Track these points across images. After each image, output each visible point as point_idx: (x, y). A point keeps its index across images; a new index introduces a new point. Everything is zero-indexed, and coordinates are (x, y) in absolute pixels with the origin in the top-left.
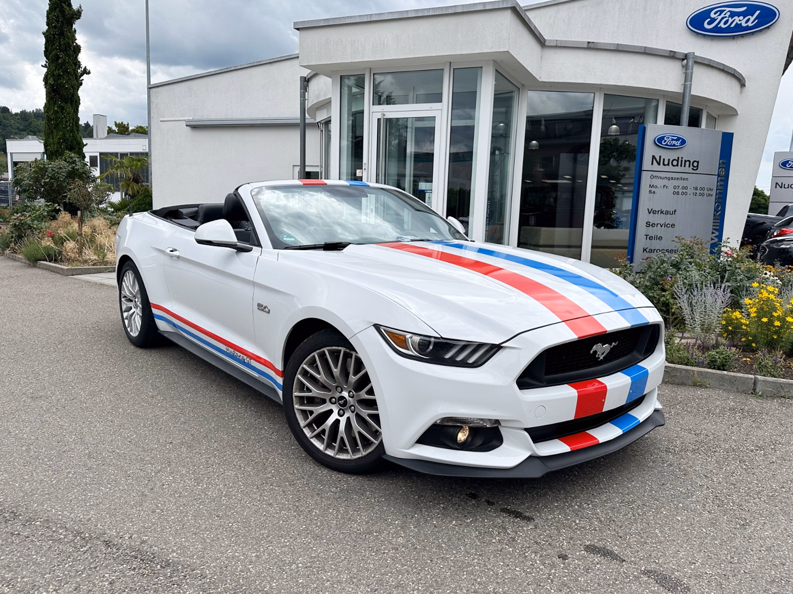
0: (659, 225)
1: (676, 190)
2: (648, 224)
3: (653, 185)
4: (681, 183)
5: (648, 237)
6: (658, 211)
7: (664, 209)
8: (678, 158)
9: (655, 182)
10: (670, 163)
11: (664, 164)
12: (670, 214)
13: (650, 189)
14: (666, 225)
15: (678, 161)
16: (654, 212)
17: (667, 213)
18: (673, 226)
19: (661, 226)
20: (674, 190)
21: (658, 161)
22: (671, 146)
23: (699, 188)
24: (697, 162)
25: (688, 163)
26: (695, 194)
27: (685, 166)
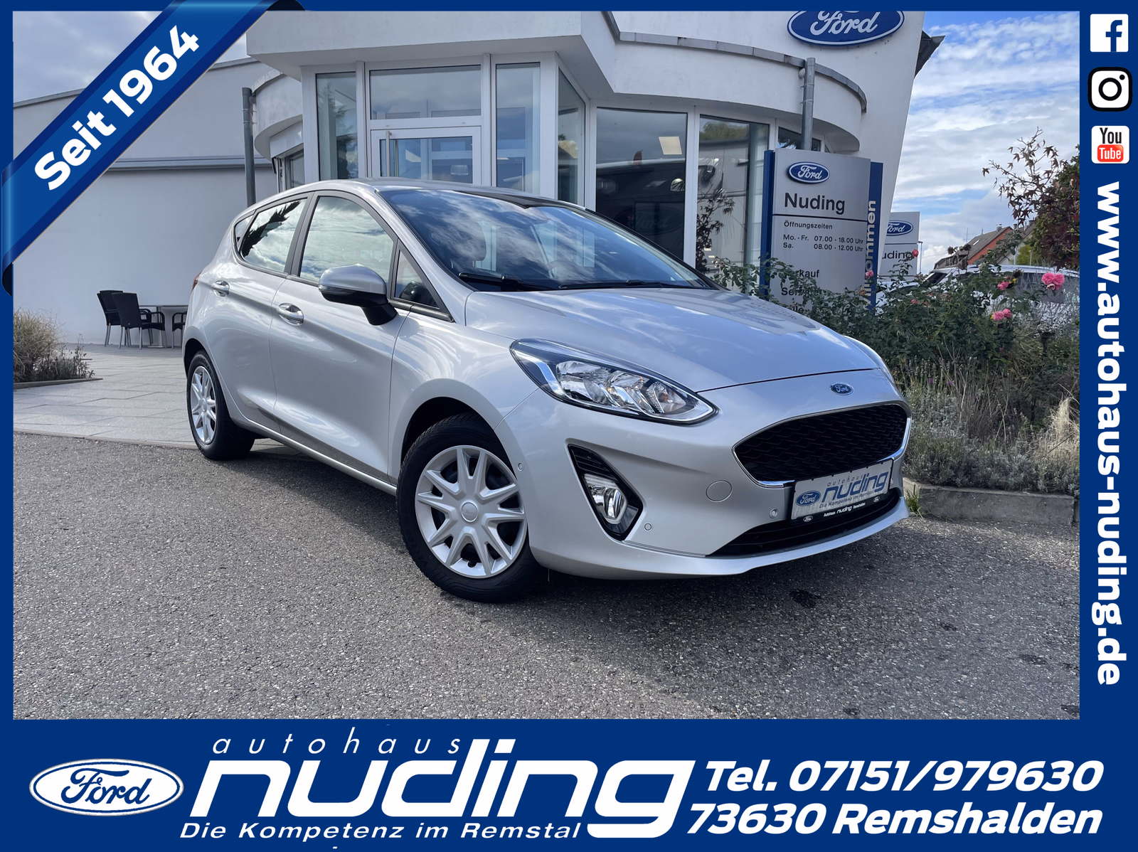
1: (818, 243)
2: (785, 292)
3: (788, 236)
4: (823, 233)
8: (819, 196)
10: (809, 203)
11: (801, 206)
13: (785, 241)
15: (818, 201)
17: (808, 274)
20: (815, 242)
21: (794, 200)
22: (809, 179)
23: (845, 240)
24: (843, 203)
25: (830, 204)
26: (842, 248)
27: (827, 209)
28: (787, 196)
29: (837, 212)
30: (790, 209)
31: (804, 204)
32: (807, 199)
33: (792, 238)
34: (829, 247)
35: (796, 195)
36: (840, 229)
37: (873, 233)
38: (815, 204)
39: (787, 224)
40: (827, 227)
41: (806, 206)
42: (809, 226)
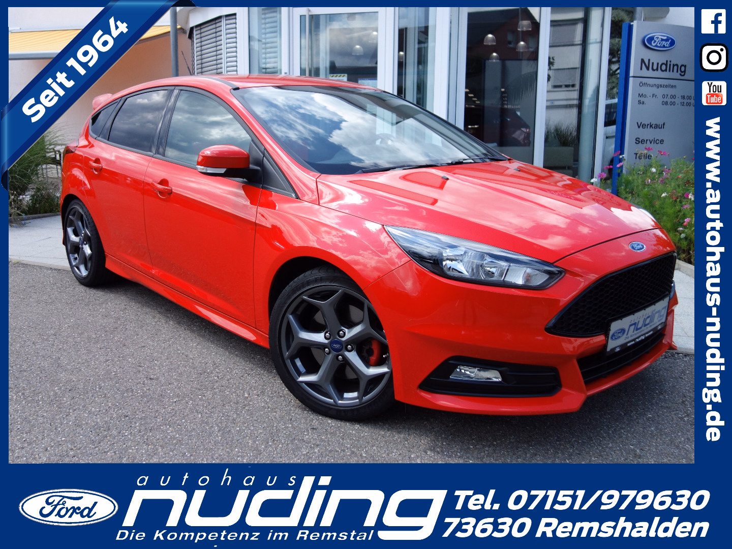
0: (648, 142)
1: (665, 100)
2: (638, 141)
3: (642, 94)
4: (669, 91)
5: (638, 155)
6: (648, 125)
7: (654, 123)
8: (667, 61)
9: (644, 90)
10: (659, 68)
11: (653, 70)
12: (659, 128)
13: (640, 99)
14: (655, 141)
15: (666, 65)
16: (644, 126)
17: (657, 126)
18: (662, 141)
19: (651, 143)
20: (663, 100)
21: (647, 65)
22: (660, 47)
23: (686, 97)
24: (685, 66)
25: (676, 67)
26: (682, 104)
27: (673, 71)
28: (643, 61)
29: (680, 74)
30: (645, 72)
31: (655, 67)
32: (658, 64)
33: (645, 96)
34: (673, 104)
35: (649, 60)
36: (682, 88)
38: (664, 67)
39: (642, 84)
40: (672, 87)
41: (657, 69)
42: (659, 86)
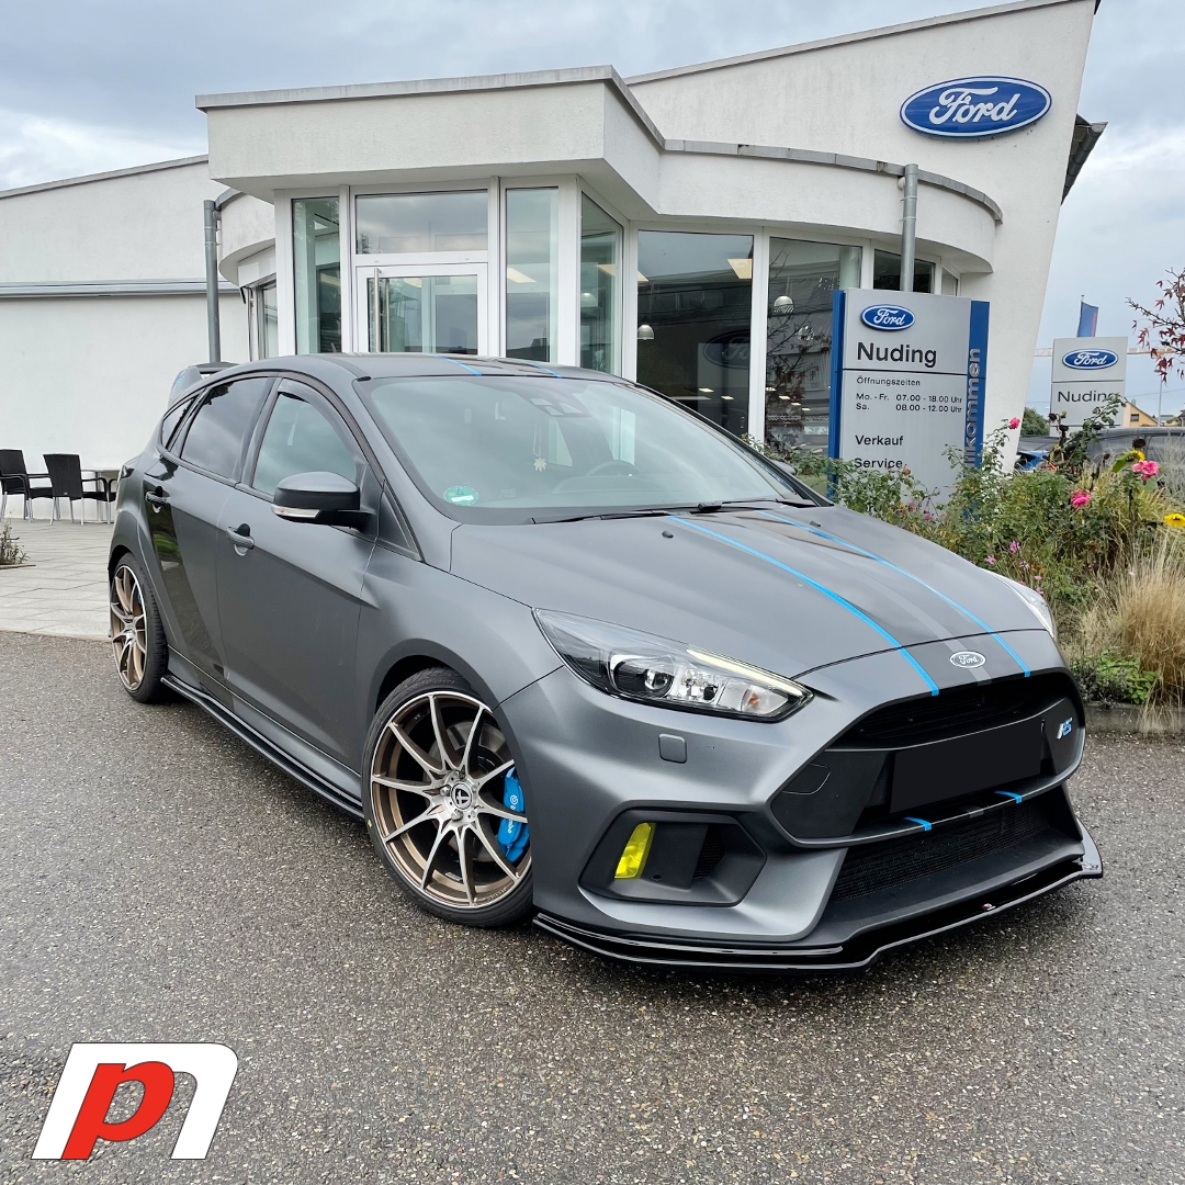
0: (876, 464)
1: (901, 403)
3: (862, 395)
4: (910, 390)
6: (874, 439)
7: (883, 436)
8: (902, 346)
10: (888, 355)
11: (879, 358)
12: (894, 444)
13: (859, 401)
14: (888, 464)
15: (901, 352)
16: (867, 441)
17: (888, 442)
19: (880, 466)
20: (897, 402)
21: (869, 352)
22: (888, 325)
23: (938, 399)
24: (935, 353)
25: (917, 355)
26: (933, 409)
27: (913, 361)
28: (861, 346)
29: (927, 365)
30: (865, 362)
31: (882, 355)
32: (886, 349)
33: (868, 397)
34: (916, 408)
35: (872, 345)
36: (930, 385)
37: (976, 389)
38: (896, 355)
39: (860, 380)
40: (913, 383)
42: (889, 383)
